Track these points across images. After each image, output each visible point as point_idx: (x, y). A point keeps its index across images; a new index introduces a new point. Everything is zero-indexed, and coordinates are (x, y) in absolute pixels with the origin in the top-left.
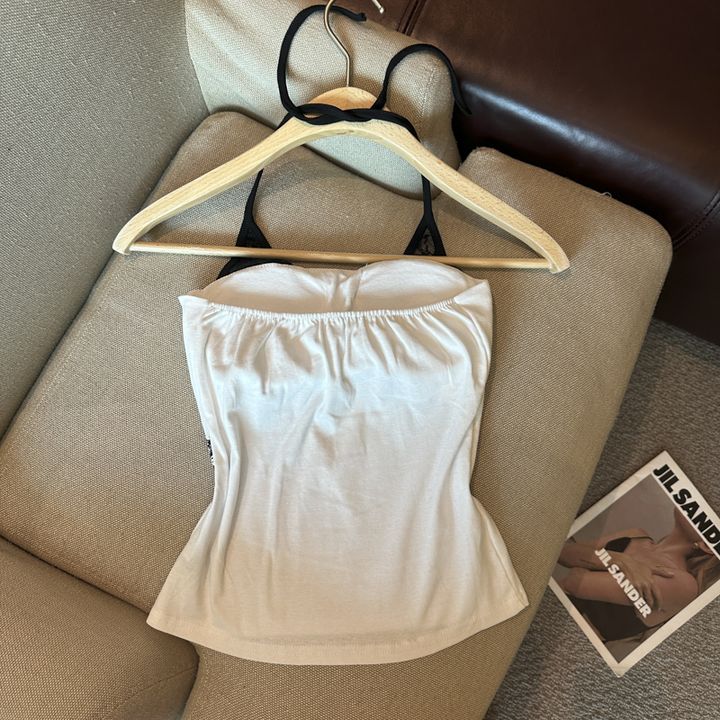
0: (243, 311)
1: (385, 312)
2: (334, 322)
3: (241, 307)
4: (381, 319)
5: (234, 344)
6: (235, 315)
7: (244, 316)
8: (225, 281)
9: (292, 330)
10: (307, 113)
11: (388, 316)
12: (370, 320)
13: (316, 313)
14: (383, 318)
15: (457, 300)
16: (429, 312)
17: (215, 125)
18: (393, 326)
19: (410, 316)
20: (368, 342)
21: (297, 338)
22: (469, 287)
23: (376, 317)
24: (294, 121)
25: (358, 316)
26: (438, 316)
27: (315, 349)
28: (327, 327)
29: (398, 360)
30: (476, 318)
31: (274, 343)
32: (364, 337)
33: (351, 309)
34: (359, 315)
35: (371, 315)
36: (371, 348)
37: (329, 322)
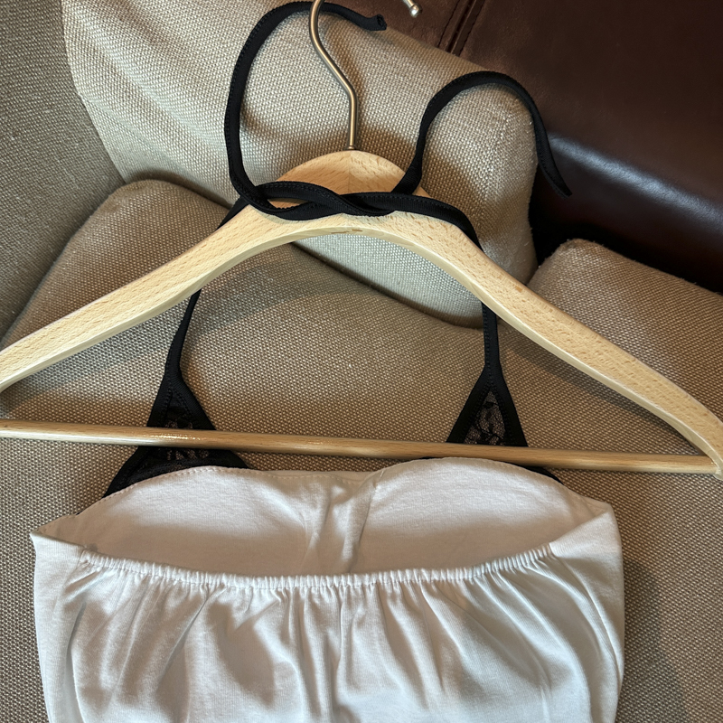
0: (145, 570)
1: (420, 574)
2: (320, 597)
3: (142, 561)
4: (410, 589)
5: (122, 642)
6: (130, 576)
7: (145, 581)
8: (118, 502)
9: (239, 609)
10: (274, 199)
11: (425, 583)
12: (389, 591)
13: (286, 576)
14: (414, 585)
15: (558, 549)
16: (503, 573)
17: (125, 205)
18: (435, 606)
19: (466, 582)
20: (385, 643)
21: (248, 625)
22: (578, 523)
23: (402, 585)
24: (250, 214)
25: (367, 583)
26: (521, 581)
27: (281, 655)
28: (306, 608)
29: (445, 681)
30: (596, 590)
31: (201, 638)
32: (377, 631)
33: (353, 568)
34: (369, 581)
35: (393, 580)
36: (391, 657)
37: (310, 596)
